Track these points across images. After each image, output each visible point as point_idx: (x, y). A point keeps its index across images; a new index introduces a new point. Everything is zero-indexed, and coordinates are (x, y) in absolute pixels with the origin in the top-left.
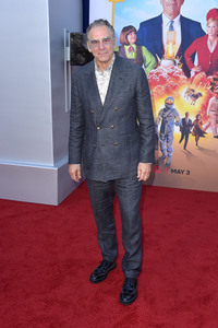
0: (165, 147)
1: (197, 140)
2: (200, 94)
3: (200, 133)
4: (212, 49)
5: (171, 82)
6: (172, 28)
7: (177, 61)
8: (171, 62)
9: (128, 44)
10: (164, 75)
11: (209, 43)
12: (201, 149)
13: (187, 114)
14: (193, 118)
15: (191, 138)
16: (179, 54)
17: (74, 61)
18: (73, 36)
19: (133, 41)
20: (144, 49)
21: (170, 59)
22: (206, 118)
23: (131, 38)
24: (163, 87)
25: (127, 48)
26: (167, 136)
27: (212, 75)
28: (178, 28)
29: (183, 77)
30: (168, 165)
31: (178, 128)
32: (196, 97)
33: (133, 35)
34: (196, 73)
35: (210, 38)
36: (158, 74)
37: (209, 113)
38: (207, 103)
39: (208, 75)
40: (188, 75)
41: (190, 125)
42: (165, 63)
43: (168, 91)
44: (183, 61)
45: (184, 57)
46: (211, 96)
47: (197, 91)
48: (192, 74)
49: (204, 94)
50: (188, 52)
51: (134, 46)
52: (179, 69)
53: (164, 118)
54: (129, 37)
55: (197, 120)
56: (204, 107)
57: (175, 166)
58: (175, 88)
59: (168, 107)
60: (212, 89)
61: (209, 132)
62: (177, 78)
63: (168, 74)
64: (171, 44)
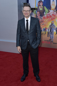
0: (51, 36)
5: (53, 17)
6: (53, 1)
7: (55, 11)
9: (40, 6)
19: (42, 5)
20: (45, 7)
21: (53, 10)
23: (41, 4)
24: (51, 18)
25: (40, 7)
26: (52, 33)
30: (52, 41)
31: (55, 30)
33: (42, 3)
36: (49, 14)
42: (51, 11)
43: (52, 19)
51: (42, 6)
52: (55, 13)
53: (51, 28)
57: (54, 42)
58: (54, 18)
59: (52, 24)
62: (55, 16)
63: (52, 14)
64: (53, 5)
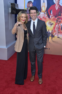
1: (52, 38)
2: (53, 24)
3: (53, 36)
4: (57, 9)
5: (44, 20)
6: (44, 2)
7: (46, 13)
8: (43, 13)
10: (42, 17)
11: (56, 6)
12: (53, 41)
13: (49, 30)
14: (51, 31)
15: (50, 38)
16: (46, 11)
17: (12, 13)
18: (12, 4)
22: (55, 31)
27: (57, 17)
28: (46, 2)
29: (47, 18)
32: (52, 24)
34: (52, 17)
35: (56, 5)
36: (39, 17)
37: (56, 30)
38: (55, 26)
39: (56, 17)
40: (49, 17)
41: (50, 34)
44: (47, 13)
45: (48, 11)
46: (56, 24)
47: (52, 23)
48: (50, 17)
49: (54, 23)
50: (49, 10)
52: (46, 15)
54: (30, 5)
55: (52, 32)
56: (54, 28)
60: (57, 22)
61: (56, 36)
63: (43, 17)
64: (44, 7)
